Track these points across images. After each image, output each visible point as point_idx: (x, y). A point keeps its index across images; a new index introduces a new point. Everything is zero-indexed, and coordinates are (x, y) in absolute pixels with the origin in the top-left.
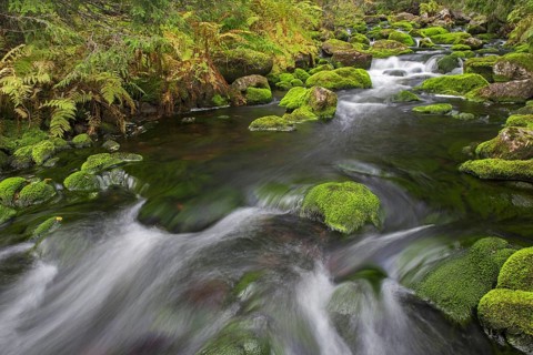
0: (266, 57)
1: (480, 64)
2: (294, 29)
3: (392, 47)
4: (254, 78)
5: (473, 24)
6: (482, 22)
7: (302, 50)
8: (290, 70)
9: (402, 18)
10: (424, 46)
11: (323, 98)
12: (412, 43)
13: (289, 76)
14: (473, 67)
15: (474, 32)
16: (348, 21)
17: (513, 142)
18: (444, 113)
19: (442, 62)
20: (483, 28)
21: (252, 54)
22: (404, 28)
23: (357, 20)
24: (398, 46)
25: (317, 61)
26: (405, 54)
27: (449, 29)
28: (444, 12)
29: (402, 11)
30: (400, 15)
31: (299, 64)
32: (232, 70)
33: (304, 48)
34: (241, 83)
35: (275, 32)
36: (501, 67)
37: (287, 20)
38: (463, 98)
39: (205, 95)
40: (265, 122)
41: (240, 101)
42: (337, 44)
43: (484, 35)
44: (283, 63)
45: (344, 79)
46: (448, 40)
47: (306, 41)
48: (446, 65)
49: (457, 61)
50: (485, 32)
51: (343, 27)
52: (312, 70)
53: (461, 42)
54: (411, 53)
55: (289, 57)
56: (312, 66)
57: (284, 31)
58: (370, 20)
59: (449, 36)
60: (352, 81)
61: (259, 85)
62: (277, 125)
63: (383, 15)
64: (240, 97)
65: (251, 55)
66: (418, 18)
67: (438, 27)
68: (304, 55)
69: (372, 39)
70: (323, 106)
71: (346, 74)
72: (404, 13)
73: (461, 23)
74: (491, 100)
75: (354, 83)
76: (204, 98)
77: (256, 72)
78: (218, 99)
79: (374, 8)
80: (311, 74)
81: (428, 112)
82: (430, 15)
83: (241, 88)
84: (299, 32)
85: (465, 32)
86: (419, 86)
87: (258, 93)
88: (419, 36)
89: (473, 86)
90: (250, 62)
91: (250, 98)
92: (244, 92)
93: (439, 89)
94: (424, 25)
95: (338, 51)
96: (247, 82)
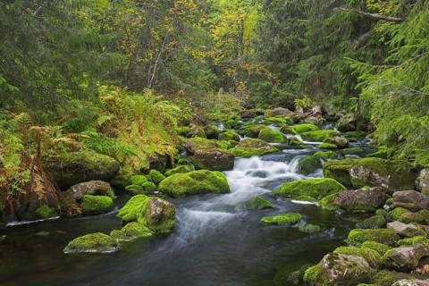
0: (110, 160)
1: (338, 167)
2: (152, 128)
3: (257, 147)
4: (91, 185)
5: (342, 121)
6: (351, 119)
7: (158, 151)
8: (144, 171)
9: (277, 113)
10: (293, 144)
11: (159, 210)
12: (283, 139)
13: (142, 179)
14: (330, 170)
15: (343, 129)
16: (223, 115)
17: (332, 271)
18: (292, 224)
19: (304, 163)
20: (352, 126)
21: (94, 158)
22: (277, 123)
23: (233, 114)
24: (263, 145)
25: (176, 161)
26: (270, 153)
27: (320, 126)
28: (316, 109)
29: (279, 106)
30: (276, 109)
31: (154, 165)
32: (69, 175)
33: (160, 149)
34: (77, 190)
35: (129, 131)
36: (356, 171)
37: (144, 119)
38: (317, 204)
39: (28, 205)
40: (85, 242)
41: (74, 211)
42: (201, 143)
43: (353, 133)
44: (136, 164)
45: (199, 183)
46: (318, 137)
47: (163, 141)
48: (308, 166)
49: (320, 162)
50: (354, 130)
51: (216, 121)
52: (169, 172)
53: (328, 141)
54: (276, 152)
55: (143, 157)
56: (170, 166)
57: (140, 131)
58: (245, 114)
59: (319, 133)
60: (207, 184)
61: (99, 192)
62: (98, 245)
63: (259, 110)
64: (74, 206)
65: (92, 159)
66: (292, 113)
67: (309, 124)
68: (160, 156)
69: (243, 135)
70: (159, 219)
71: (201, 178)
72: (280, 108)
73: (333, 120)
74: (342, 208)
75: (210, 187)
76: (27, 209)
77: (97, 178)
78: (45, 211)
79: (252, 102)
80: (167, 176)
81: (275, 224)
82: (305, 110)
83: (75, 196)
84: (156, 132)
85: (335, 130)
86: (276, 190)
87: (95, 202)
88: (290, 132)
89: (329, 191)
90: (91, 167)
91: (85, 207)
92: (79, 201)
93: (295, 194)
94: (297, 121)
95: (198, 151)
96: (84, 189)
